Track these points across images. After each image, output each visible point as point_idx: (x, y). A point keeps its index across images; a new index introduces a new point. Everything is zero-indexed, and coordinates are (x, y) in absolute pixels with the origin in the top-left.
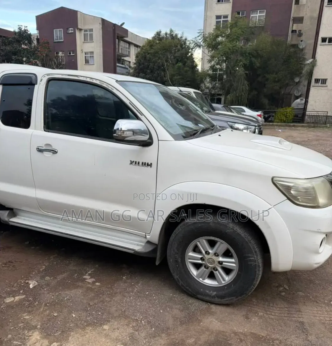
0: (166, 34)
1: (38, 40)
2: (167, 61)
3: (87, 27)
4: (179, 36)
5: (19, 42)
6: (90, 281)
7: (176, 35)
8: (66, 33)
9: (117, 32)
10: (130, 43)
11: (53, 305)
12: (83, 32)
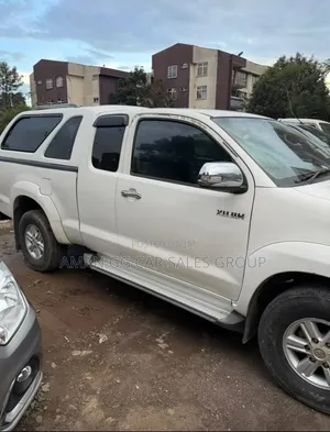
0: (291, 59)
1: (152, 78)
2: (290, 89)
3: (201, 62)
4: (308, 60)
5: (134, 82)
6: (163, 346)
7: (304, 59)
8: (180, 69)
9: (234, 62)
10: (247, 73)
11: (117, 368)
12: (197, 67)
